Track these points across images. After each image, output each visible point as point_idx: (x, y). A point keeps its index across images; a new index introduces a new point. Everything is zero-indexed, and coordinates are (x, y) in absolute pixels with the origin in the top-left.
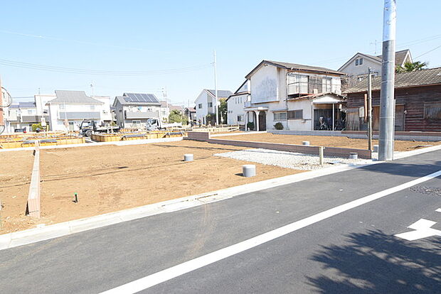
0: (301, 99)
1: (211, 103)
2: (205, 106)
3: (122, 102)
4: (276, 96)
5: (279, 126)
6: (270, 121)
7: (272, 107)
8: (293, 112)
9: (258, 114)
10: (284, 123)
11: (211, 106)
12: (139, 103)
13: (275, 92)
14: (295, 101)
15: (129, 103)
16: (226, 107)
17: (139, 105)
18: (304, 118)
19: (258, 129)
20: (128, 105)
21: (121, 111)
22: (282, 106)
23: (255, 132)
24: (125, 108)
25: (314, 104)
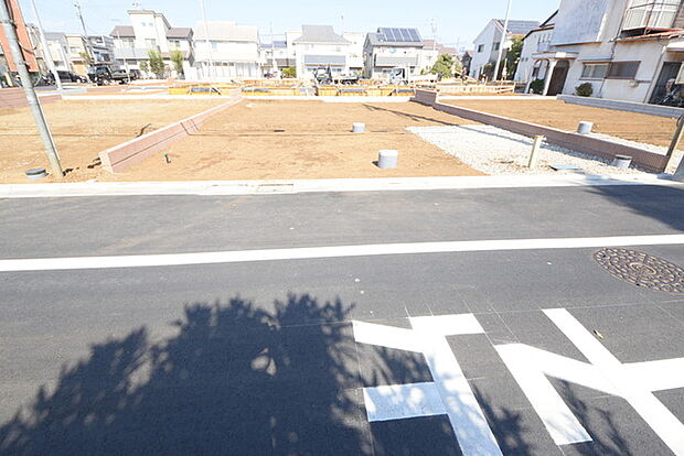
0: (644, 41)
1: (498, 44)
2: (488, 49)
3: (374, 41)
4: (597, 32)
5: (585, 91)
6: (573, 80)
7: (586, 54)
8: (621, 65)
9: (553, 64)
10: (596, 85)
11: (497, 48)
12: (394, 44)
13: (598, 24)
14: (632, 42)
15: (382, 43)
16: (520, 50)
17: (393, 47)
18: (638, 78)
19: (545, 91)
20: (379, 47)
21: (371, 54)
22: (603, 53)
23: (537, 97)
24: (376, 51)
25: (669, 51)
